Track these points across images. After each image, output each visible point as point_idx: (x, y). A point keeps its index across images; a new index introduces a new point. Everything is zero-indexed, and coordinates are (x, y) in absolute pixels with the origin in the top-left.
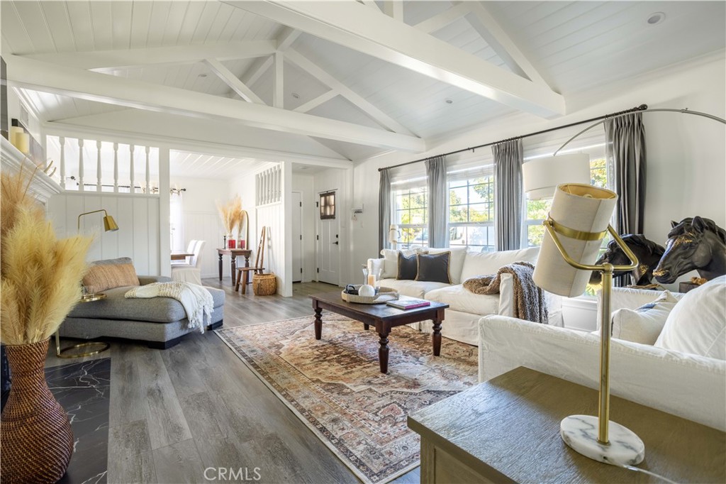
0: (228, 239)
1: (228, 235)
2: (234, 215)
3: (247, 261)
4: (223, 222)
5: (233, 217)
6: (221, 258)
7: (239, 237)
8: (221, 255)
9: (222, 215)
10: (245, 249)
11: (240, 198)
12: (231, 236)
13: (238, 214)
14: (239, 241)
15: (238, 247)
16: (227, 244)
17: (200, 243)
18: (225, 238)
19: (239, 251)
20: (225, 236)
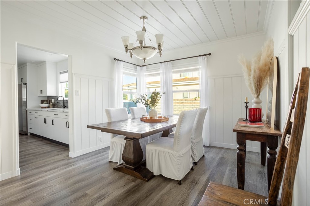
18: (247, 105)
19: (250, 134)
20: (247, 103)
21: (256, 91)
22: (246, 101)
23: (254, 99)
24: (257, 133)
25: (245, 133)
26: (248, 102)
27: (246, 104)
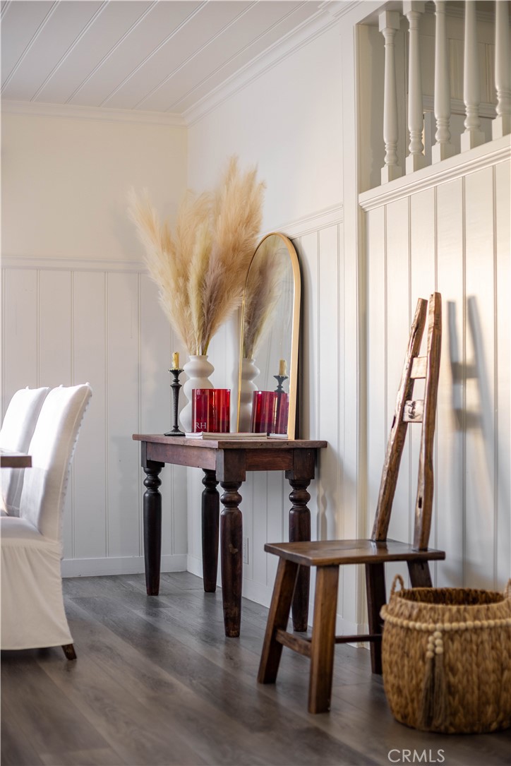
0: (189, 385)
1: (189, 364)
2: (224, 261)
3: (300, 501)
4: (168, 302)
5: (216, 270)
6: (154, 484)
7: (247, 375)
8: (154, 468)
9: (160, 270)
10: (290, 435)
11: (252, 177)
12: (204, 372)
13: (240, 258)
14: (244, 399)
15: (242, 430)
16: (186, 413)
17: (60, 399)
18: (177, 381)
19: (261, 449)
20: (176, 373)
21: (200, 331)
22: (174, 367)
23: (190, 360)
24: (274, 447)
25: (244, 450)
26: (180, 368)
27: (173, 377)
